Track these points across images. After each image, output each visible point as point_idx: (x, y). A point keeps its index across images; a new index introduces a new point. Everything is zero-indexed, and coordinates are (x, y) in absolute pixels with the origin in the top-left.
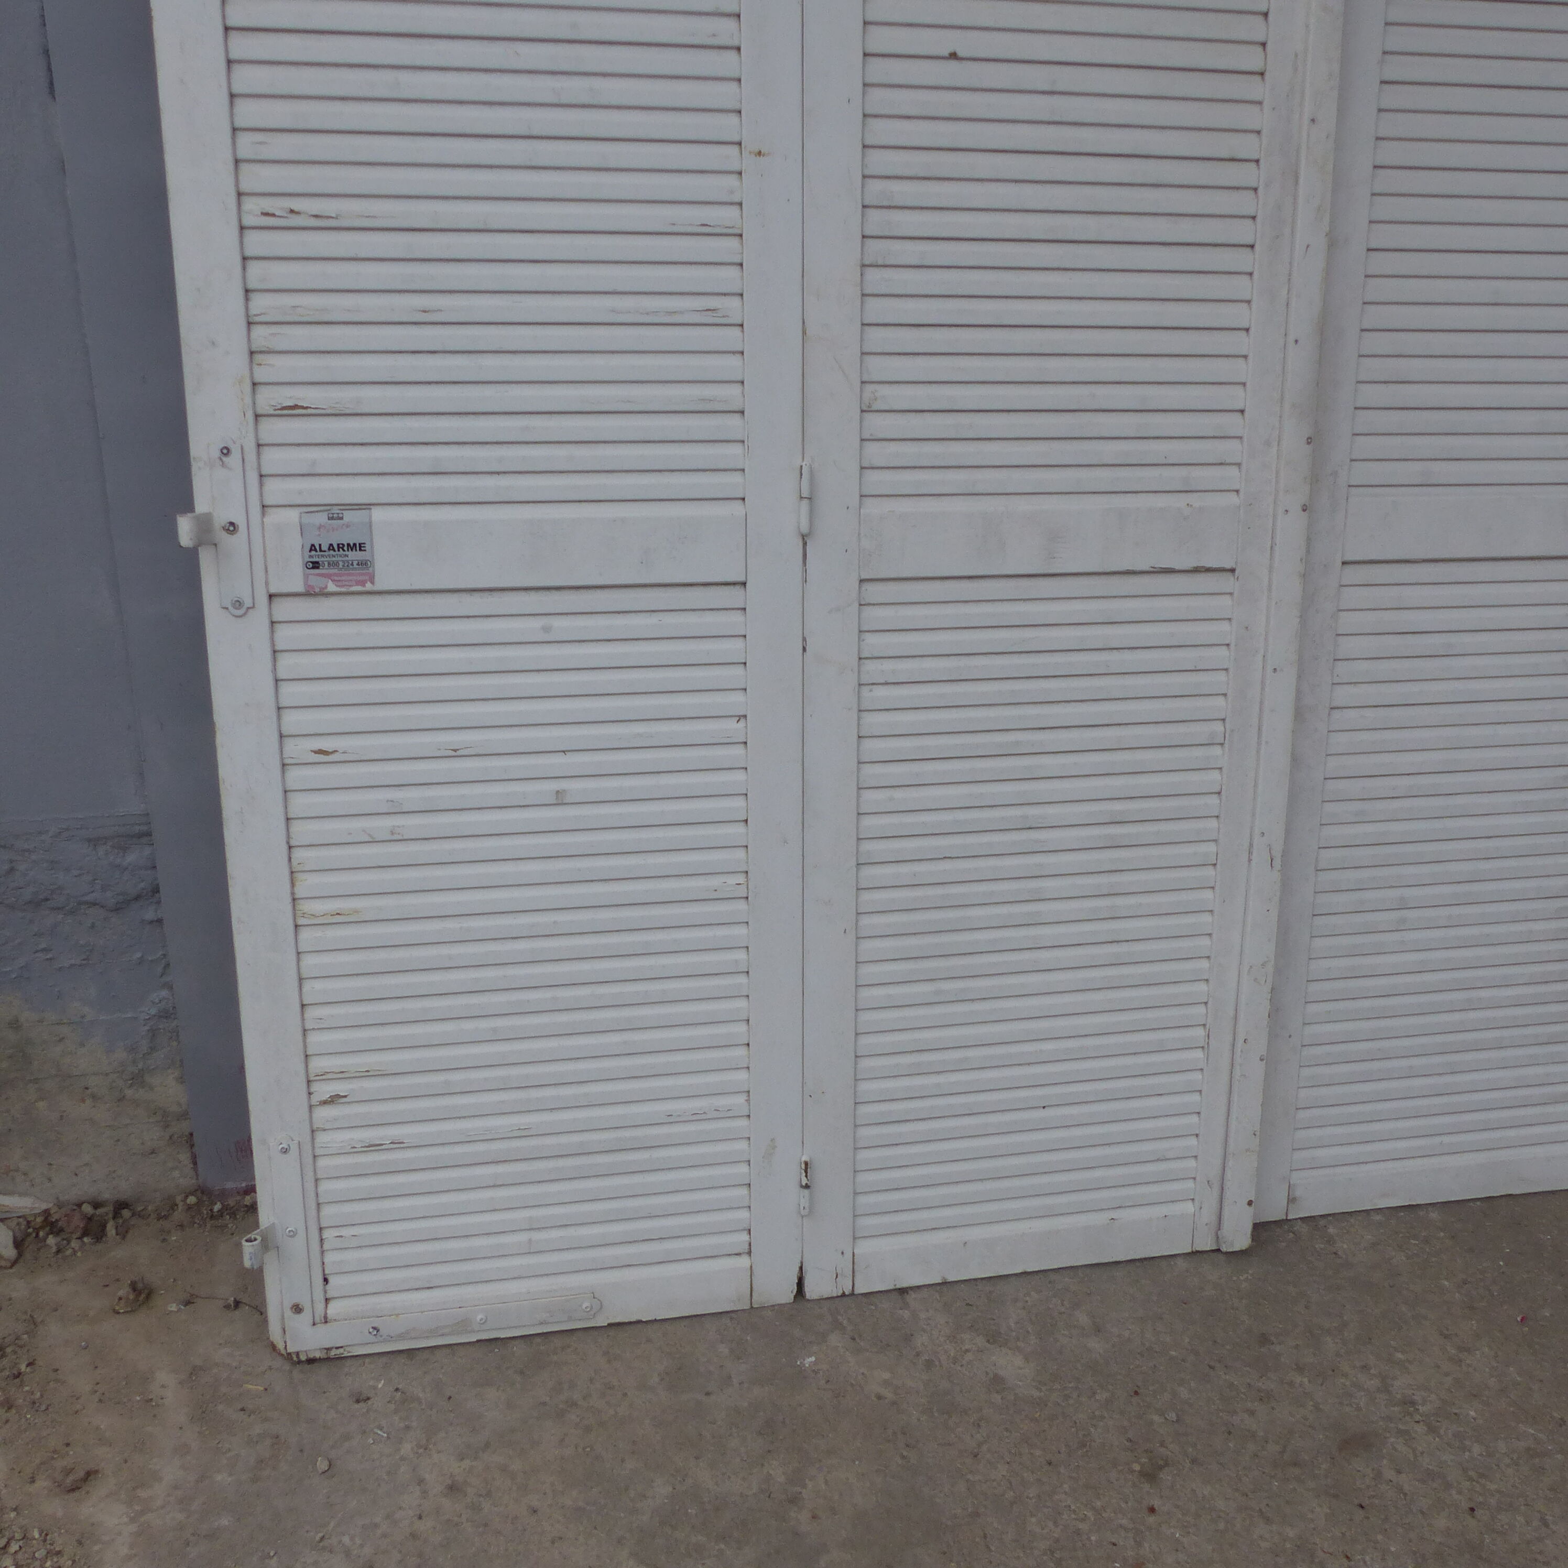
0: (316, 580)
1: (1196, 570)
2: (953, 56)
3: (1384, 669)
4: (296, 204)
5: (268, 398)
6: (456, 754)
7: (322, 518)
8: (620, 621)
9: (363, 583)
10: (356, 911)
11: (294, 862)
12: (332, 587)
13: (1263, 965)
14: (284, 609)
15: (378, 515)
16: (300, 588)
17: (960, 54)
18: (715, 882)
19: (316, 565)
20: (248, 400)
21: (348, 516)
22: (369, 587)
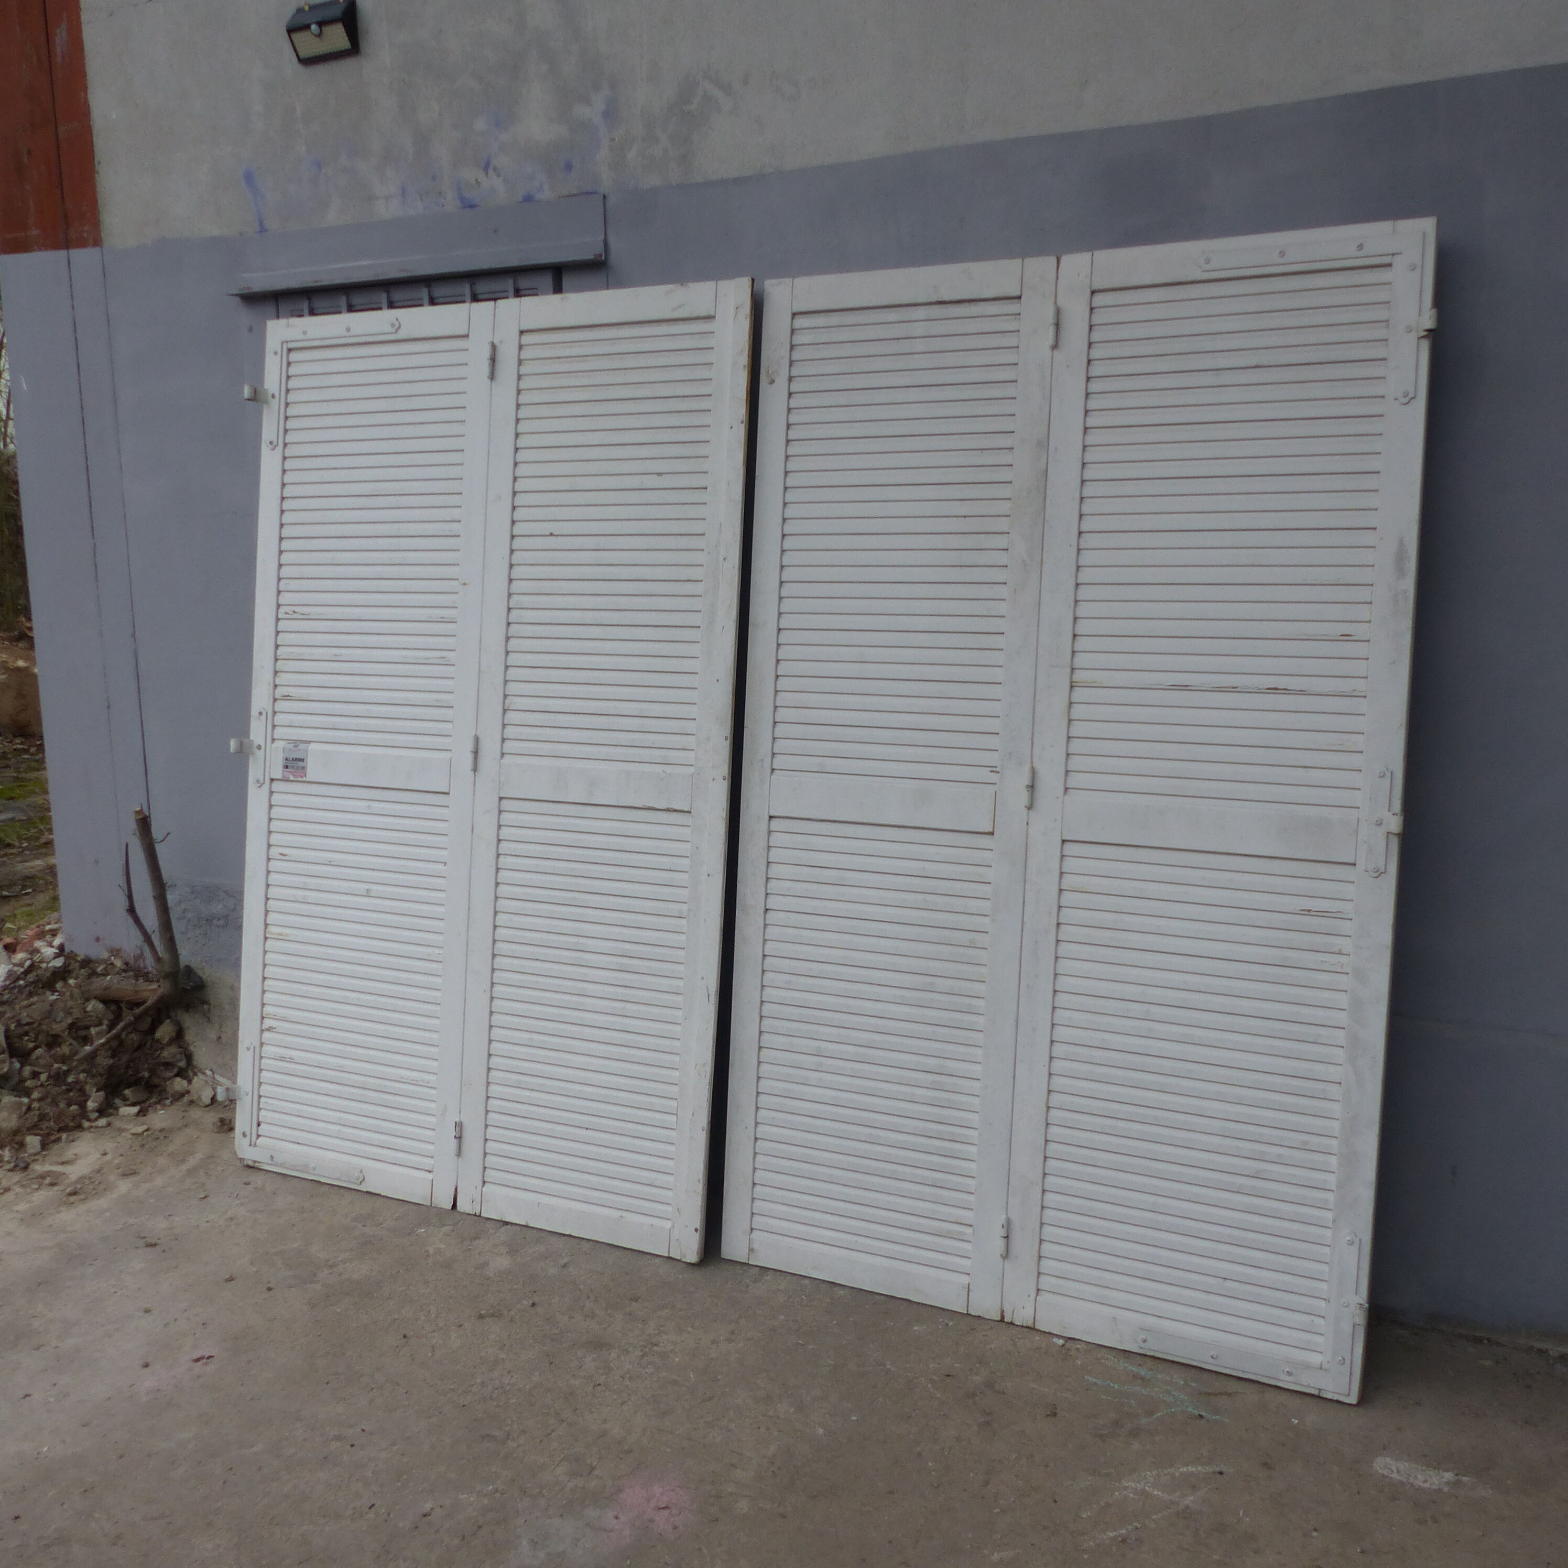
0: (287, 775)
1: (668, 810)
2: (551, 535)
4: (296, 609)
5: (280, 692)
6: (329, 864)
7: (291, 746)
8: (398, 807)
9: (302, 777)
10: (287, 935)
11: (268, 906)
12: (291, 778)
14: (276, 786)
15: (312, 746)
16: (280, 777)
17: (555, 533)
18: (430, 950)
19: (287, 767)
20: (271, 691)
21: (302, 746)
22: (304, 779)
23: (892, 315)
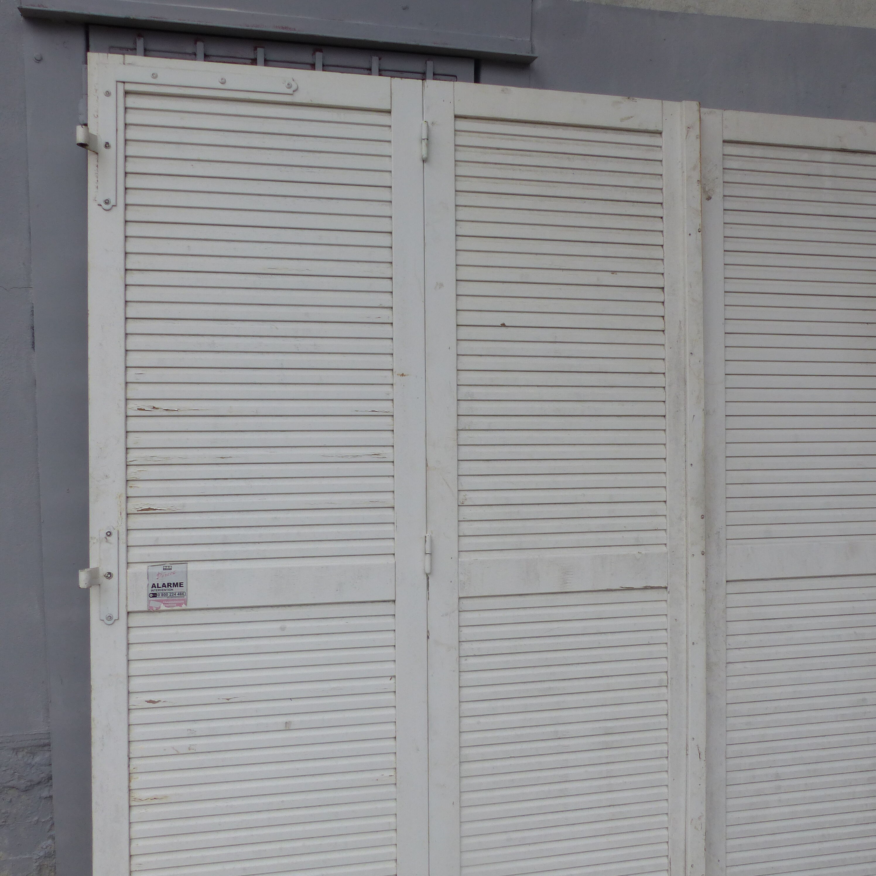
0: (155, 603)
1: (646, 588)
2: (503, 325)
3: (754, 640)
4: (156, 404)
5: (134, 505)
6: (228, 701)
7: (160, 569)
8: (324, 623)
9: (180, 605)
10: (166, 797)
11: (131, 767)
12: (163, 607)
13: (699, 818)
14: (135, 620)
15: (191, 566)
16: (145, 608)
17: (507, 324)
19: (155, 595)
20: (124, 506)
21: (175, 568)
22: (184, 607)
23: (805, 155)
